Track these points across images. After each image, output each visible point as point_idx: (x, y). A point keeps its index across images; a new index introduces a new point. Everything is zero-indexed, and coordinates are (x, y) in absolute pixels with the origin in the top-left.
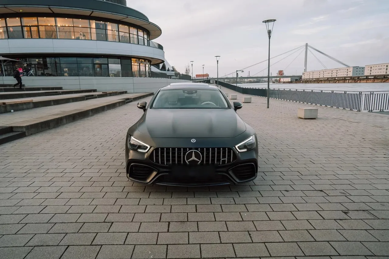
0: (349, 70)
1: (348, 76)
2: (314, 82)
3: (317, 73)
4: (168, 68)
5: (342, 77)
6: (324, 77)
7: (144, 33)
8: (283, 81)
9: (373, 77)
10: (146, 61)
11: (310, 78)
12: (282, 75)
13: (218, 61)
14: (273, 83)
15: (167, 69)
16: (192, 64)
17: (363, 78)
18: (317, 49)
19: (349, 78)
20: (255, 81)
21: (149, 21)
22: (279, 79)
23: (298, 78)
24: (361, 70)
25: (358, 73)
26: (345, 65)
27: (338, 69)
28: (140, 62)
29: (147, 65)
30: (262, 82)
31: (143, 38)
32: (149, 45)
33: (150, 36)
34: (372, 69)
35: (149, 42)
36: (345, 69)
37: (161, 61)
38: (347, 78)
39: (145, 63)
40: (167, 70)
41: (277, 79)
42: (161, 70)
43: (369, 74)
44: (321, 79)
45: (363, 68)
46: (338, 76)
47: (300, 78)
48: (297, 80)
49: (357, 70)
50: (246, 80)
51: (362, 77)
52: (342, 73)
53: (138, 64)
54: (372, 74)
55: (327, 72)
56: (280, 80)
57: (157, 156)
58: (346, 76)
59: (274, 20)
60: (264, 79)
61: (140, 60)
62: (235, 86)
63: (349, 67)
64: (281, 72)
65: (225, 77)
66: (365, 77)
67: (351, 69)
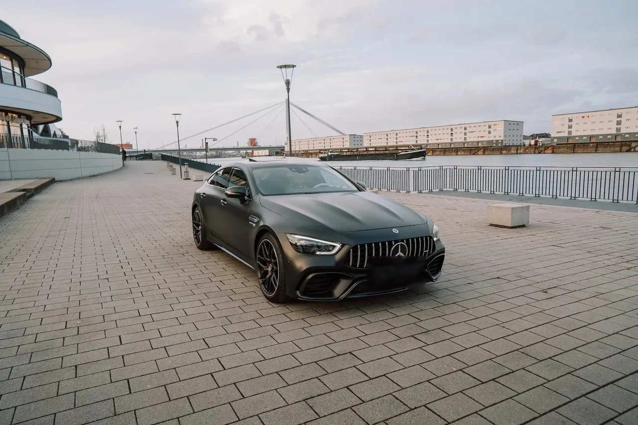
0: (345, 140)
1: (345, 147)
2: (302, 155)
3: (304, 143)
4: (55, 132)
5: (338, 149)
6: (315, 148)
7: (14, 62)
8: (257, 155)
9: (374, 149)
10: (22, 116)
11: (296, 150)
12: (255, 145)
13: (177, 122)
14: (243, 157)
15: (52, 133)
16: (120, 127)
17: (362, 150)
18: (303, 109)
19: (347, 150)
20: (212, 155)
21: (19, 38)
22: (251, 151)
23: (279, 151)
24: (359, 139)
25: (356, 143)
26: (337, 131)
27: (331, 138)
28: (10, 119)
29: (25, 126)
30: (224, 157)
31: (11, 72)
32: (24, 85)
33: (25, 69)
34: (371, 138)
35: (25, 80)
36: (340, 137)
37: (55, 118)
38: (343, 151)
39: (21, 121)
40: (52, 136)
41: (248, 151)
42: (41, 135)
43: (369, 145)
44: (311, 152)
45: (361, 137)
46: (332, 147)
47: (282, 150)
48: (278, 151)
49: (355, 139)
50: (198, 153)
51: (361, 148)
52: (337, 144)
53: (5, 123)
54: (372, 145)
55: (318, 142)
56: (252, 153)
57: (355, 257)
58: (342, 147)
59: (293, 66)
60: (228, 152)
61: (10, 114)
62: (203, 163)
63: (344, 135)
64: (253, 141)
65: (161, 149)
66: (365, 150)
67: (347, 138)
